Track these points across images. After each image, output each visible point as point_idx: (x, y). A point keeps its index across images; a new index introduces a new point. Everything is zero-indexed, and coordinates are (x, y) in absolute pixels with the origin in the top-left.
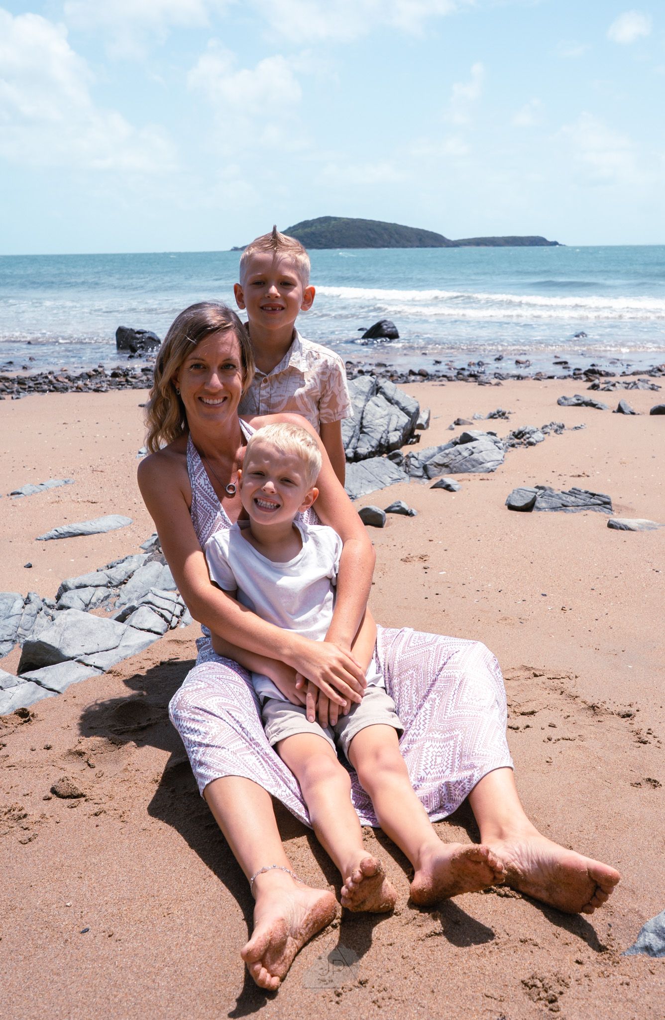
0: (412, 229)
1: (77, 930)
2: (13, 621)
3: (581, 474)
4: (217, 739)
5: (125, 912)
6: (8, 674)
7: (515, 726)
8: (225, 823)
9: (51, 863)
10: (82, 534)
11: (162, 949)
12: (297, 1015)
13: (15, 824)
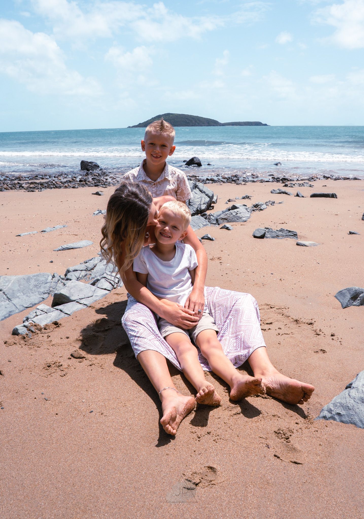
0: (205, 118)
1: (88, 411)
2: (48, 285)
3: (283, 223)
4: (142, 334)
5: (107, 405)
6: (49, 307)
7: (264, 329)
8: (147, 370)
9: (74, 384)
10: (72, 248)
11: (124, 419)
12: (183, 445)
13: (58, 369)
